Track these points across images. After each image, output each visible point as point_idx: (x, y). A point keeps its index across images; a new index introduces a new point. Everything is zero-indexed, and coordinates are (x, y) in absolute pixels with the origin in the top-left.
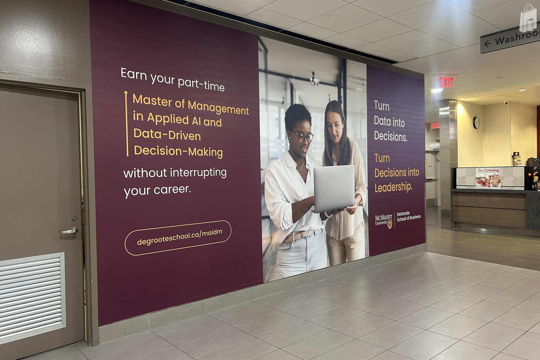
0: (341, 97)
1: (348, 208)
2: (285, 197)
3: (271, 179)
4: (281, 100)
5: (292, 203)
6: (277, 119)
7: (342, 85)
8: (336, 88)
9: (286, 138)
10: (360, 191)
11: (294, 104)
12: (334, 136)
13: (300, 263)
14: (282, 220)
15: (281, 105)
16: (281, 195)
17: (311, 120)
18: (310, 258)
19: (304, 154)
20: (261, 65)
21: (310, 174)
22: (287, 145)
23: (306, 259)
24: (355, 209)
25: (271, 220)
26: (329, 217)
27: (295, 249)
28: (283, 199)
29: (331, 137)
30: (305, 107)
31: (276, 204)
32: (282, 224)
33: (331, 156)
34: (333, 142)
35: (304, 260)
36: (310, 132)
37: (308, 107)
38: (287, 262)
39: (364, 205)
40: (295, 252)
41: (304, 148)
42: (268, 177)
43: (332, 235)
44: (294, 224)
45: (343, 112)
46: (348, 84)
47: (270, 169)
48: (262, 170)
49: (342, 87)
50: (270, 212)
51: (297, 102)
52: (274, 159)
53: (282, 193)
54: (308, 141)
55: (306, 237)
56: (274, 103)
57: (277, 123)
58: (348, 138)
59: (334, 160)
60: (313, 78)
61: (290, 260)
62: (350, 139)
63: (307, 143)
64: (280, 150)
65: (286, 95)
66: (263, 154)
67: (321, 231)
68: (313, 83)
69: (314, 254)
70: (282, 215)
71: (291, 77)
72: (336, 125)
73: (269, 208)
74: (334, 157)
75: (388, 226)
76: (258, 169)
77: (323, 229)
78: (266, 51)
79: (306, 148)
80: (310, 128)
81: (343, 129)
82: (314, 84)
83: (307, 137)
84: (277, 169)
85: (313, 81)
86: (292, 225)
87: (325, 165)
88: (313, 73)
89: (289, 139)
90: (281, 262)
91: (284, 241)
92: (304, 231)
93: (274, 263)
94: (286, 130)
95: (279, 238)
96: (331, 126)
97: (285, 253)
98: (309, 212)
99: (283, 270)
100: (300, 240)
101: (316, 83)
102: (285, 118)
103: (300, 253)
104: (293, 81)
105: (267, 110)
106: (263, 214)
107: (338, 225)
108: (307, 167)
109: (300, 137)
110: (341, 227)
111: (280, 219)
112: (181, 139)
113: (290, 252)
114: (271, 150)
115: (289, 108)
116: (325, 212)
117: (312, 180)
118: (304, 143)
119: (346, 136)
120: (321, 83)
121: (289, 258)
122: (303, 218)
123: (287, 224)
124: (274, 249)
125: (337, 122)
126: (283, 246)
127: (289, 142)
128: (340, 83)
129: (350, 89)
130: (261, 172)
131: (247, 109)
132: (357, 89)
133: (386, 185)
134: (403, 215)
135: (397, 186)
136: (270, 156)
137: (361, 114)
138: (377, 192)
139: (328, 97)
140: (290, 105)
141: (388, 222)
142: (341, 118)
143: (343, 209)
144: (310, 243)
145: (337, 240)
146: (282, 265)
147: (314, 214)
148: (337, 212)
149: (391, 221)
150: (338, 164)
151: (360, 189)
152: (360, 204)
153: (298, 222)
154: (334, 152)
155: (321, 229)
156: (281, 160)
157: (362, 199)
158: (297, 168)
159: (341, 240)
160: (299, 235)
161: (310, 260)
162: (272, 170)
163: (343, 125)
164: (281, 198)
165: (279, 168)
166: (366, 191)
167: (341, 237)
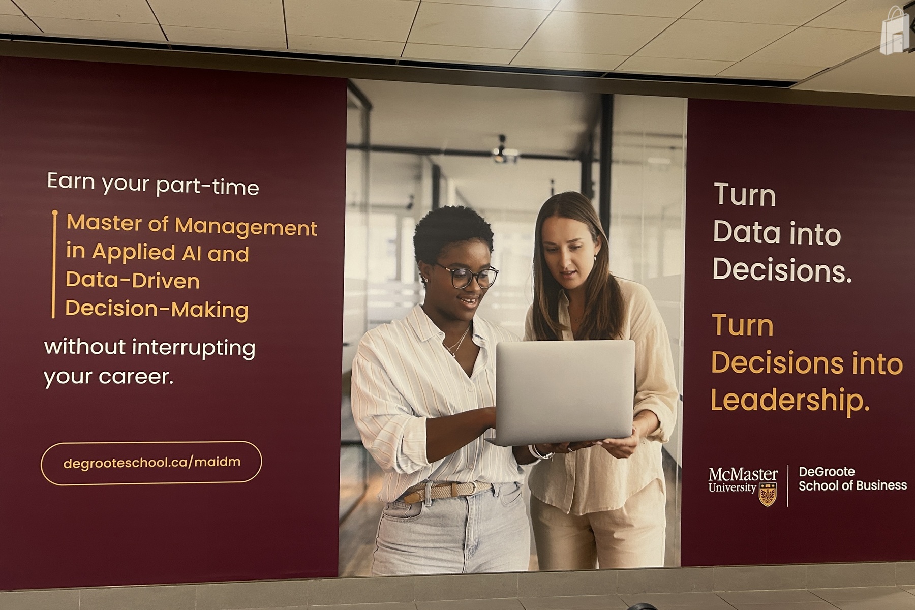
0: (592, 184)
1: (607, 441)
2: (408, 405)
3: (369, 366)
4: (407, 201)
5: (428, 420)
6: (391, 242)
7: (598, 156)
8: (577, 166)
9: (416, 279)
10: (655, 403)
11: (442, 206)
12: (565, 274)
13: (445, 550)
14: (396, 453)
15: (405, 212)
16: (397, 398)
17: (493, 238)
18: (475, 544)
19: (468, 314)
20: (353, 134)
21: (485, 357)
22: (417, 293)
23: (464, 545)
24: (634, 446)
25: (365, 451)
26: (544, 458)
27: (432, 519)
28: (401, 409)
29: (557, 274)
30: (474, 212)
31: (380, 418)
32: (395, 461)
33: (555, 317)
34: (563, 287)
35: (457, 545)
36: (489, 264)
37: (482, 211)
38: (406, 544)
39: (667, 437)
40: (431, 525)
41: (469, 301)
42: (361, 361)
43: (551, 500)
44: (430, 465)
45: (598, 217)
46: (617, 151)
47: (368, 342)
48: (346, 345)
49: (596, 160)
50: (364, 434)
51: (450, 200)
52: (380, 322)
53: (398, 396)
54: (480, 285)
55: (465, 497)
56: (384, 208)
57: (393, 247)
58: (612, 277)
59: (565, 328)
60: (501, 149)
61: (414, 541)
62: (619, 281)
63: (477, 288)
64: (398, 305)
65: (419, 190)
66: (351, 313)
67: (516, 488)
68: (500, 159)
69: (488, 536)
70: (398, 443)
71: (437, 152)
72: (573, 247)
73: (360, 425)
74: (563, 319)
75: (761, 499)
76: (337, 344)
77: (523, 483)
78: (368, 106)
79: (474, 300)
80: (488, 257)
81: (595, 256)
82: (505, 161)
83: (478, 276)
84: (385, 342)
85: (500, 154)
86: (425, 465)
87: (534, 337)
88: (502, 138)
89: (423, 281)
90: (389, 540)
91: (401, 498)
92: (460, 483)
94: (418, 263)
95: (387, 490)
96: (557, 250)
97: (403, 524)
98: (477, 442)
99: (395, 558)
100: (448, 501)
101: (511, 158)
102: (415, 238)
103: (447, 528)
104: (440, 160)
105: (366, 223)
106: (345, 436)
107: (572, 478)
108: (476, 341)
109: (455, 275)
110: (580, 485)
111: (391, 449)
112: (158, 286)
113: (417, 523)
114: (371, 304)
115: (427, 216)
116: (530, 447)
117: (492, 371)
118: (469, 289)
119: (606, 271)
120: (523, 156)
121: (414, 536)
122: (459, 453)
123: (409, 462)
124: (371, 512)
125: (576, 240)
126: (398, 509)
127: (426, 288)
128: (591, 152)
129: (625, 162)
130: (344, 349)
131: (313, 225)
132: (651, 160)
133: (756, 395)
134: (826, 475)
135: (800, 397)
136: (370, 317)
137: (663, 218)
138: (720, 409)
139: (548, 186)
140: (430, 210)
141: (761, 487)
142: (590, 230)
143: (590, 443)
144: (478, 510)
145: (568, 513)
146: (392, 547)
147: (492, 447)
148: (570, 449)
149: (771, 487)
150: (577, 338)
151: (655, 398)
152: (653, 435)
153: (443, 460)
154: (563, 308)
155: (515, 483)
156: (398, 326)
157: (659, 423)
158: (446, 344)
159: (581, 514)
160: (446, 490)
161: (476, 547)
162: (373, 346)
163: (597, 245)
164: (396, 405)
165: (393, 341)
166: (675, 405)
167: (581, 508)
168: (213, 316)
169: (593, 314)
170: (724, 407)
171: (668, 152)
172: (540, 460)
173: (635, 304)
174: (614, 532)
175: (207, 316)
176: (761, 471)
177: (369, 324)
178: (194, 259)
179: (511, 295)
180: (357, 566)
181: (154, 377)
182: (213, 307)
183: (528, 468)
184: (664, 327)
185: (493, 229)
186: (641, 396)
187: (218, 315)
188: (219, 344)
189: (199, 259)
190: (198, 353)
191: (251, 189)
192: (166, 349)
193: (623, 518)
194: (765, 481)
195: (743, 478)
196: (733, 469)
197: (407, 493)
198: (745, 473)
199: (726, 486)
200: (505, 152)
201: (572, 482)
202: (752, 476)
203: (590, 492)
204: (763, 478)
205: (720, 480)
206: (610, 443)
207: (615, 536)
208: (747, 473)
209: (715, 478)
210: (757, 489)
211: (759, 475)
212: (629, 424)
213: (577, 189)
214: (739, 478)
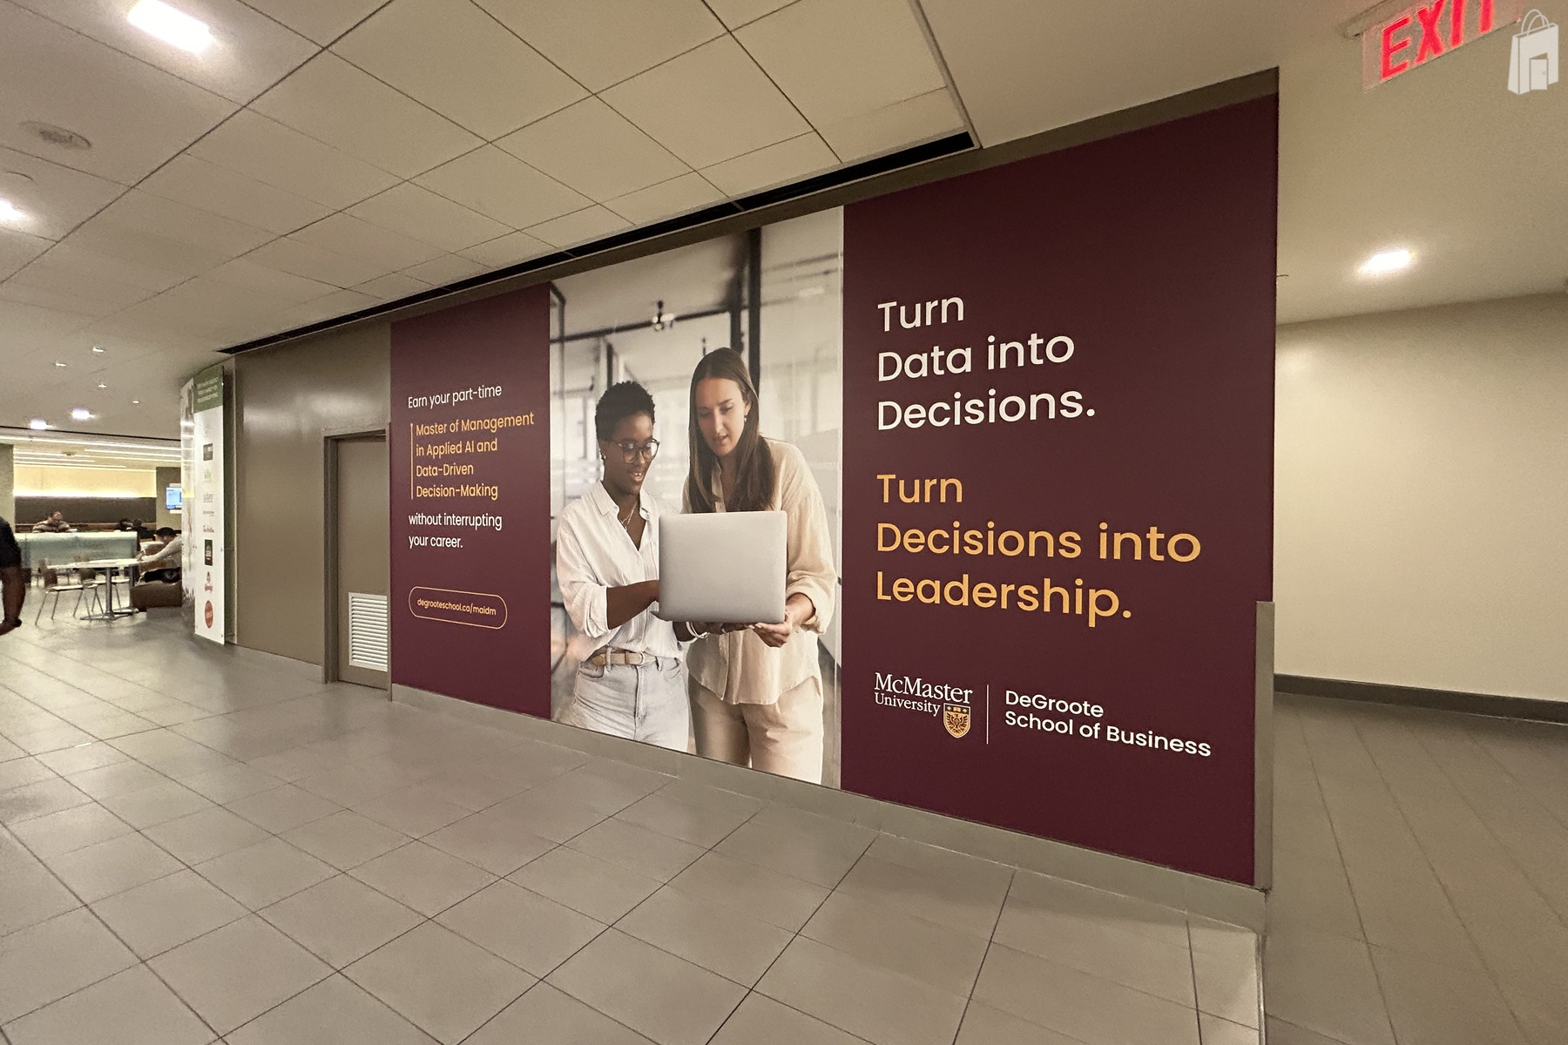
0: (742, 335)
1: (759, 625)
2: (594, 574)
3: (567, 536)
4: (589, 384)
5: (608, 588)
7: (746, 302)
8: (726, 318)
9: (598, 457)
10: (809, 585)
11: (614, 384)
12: (718, 439)
13: (621, 714)
14: (586, 616)
15: (588, 393)
16: (586, 567)
17: (655, 409)
18: (644, 714)
19: (636, 488)
20: (554, 332)
21: (650, 530)
22: (598, 469)
23: (635, 713)
24: (787, 635)
25: (566, 613)
26: (700, 636)
27: (611, 683)
28: (589, 577)
29: (709, 442)
30: (639, 385)
31: (575, 584)
32: (586, 625)
33: (709, 488)
34: (714, 454)
35: (630, 712)
36: (651, 436)
37: (645, 383)
38: (593, 701)
39: (823, 627)
40: (611, 688)
41: (637, 474)
42: (563, 532)
43: (706, 682)
44: (609, 631)
46: (767, 291)
47: (566, 516)
48: (553, 518)
49: (745, 308)
50: (565, 598)
51: (621, 378)
53: (587, 565)
54: (645, 458)
55: (635, 666)
56: (574, 392)
57: (581, 428)
58: (762, 440)
59: (717, 499)
60: (660, 316)
61: (597, 699)
62: (769, 442)
63: (643, 462)
64: (586, 481)
65: (598, 373)
66: (555, 490)
67: (675, 664)
68: (658, 327)
69: (655, 708)
70: (587, 607)
71: (609, 331)
72: (725, 410)
73: (563, 589)
74: (716, 490)
75: (947, 726)
76: (547, 518)
77: (682, 660)
78: (563, 301)
79: (640, 474)
80: (651, 429)
81: (745, 417)
82: (663, 328)
83: (643, 449)
84: (578, 516)
85: (659, 322)
86: (606, 631)
87: (690, 509)
88: (660, 305)
89: (603, 458)
90: (583, 696)
91: (590, 659)
92: (631, 652)
93: (570, 693)
94: (598, 440)
95: (581, 650)
96: (710, 415)
97: (591, 682)
98: (645, 613)
99: (586, 712)
100: (623, 667)
101: (667, 324)
103: (622, 694)
104: (613, 338)
105: (563, 408)
107: (726, 662)
108: (643, 514)
109: (626, 450)
110: (733, 671)
111: (582, 613)
112: (455, 474)
113: (601, 684)
114: (569, 482)
115: (604, 395)
116: (688, 623)
117: (655, 543)
118: (636, 463)
120: (679, 319)
121: (599, 696)
122: (631, 623)
123: (595, 626)
124: (571, 667)
125: (727, 401)
126: (587, 668)
127: (604, 464)
128: (740, 299)
129: (776, 302)
130: (552, 521)
131: (532, 415)
132: (804, 294)
133: (938, 582)
134: (1050, 708)
135: (1005, 589)
136: (568, 494)
137: (816, 360)
138: (889, 598)
139: (700, 347)
140: (606, 389)
141: (946, 710)
142: (740, 388)
143: (742, 626)
144: (645, 680)
145: (722, 699)
146: (585, 703)
147: (656, 619)
148: (723, 630)
149: (962, 712)
150: (729, 510)
151: (809, 580)
152: (808, 624)
153: (618, 628)
154: (715, 476)
155: (675, 659)
156: (586, 501)
157: (814, 610)
158: (620, 517)
159: (734, 703)
160: (620, 658)
161: (645, 716)
162: (569, 519)
163: (747, 405)
164: (585, 573)
165: (583, 515)
166: (832, 590)
167: (734, 696)
168: (480, 495)
169: (745, 480)
170: (893, 597)
171: (822, 278)
172: (695, 639)
173: (787, 468)
174: (766, 730)
175: (477, 495)
176: (946, 687)
177: (569, 498)
178: (470, 452)
179: (670, 466)
180: (562, 713)
181: (454, 542)
182: (480, 488)
183: (686, 645)
184: (819, 494)
185: (655, 399)
186: (793, 576)
187: (483, 495)
188: (484, 517)
189: (473, 451)
190: (473, 524)
191: (497, 391)
192: (458, 521)
193: (776, 716)
194: (952, 702)
195: (921, 693)
196: (907, 679)
197: (596, 654)
198: (924, 687)
199: (898, 700)
200: (663, 319)
201: (724, 666)
202: (933, 692)
203: (742, 682)
204: (949, 697)
205: (889, 690)
206: (762, 628)
207: (769, 734)
208: (927, 688)
209: (883, 687)
210: (941, 712)
211: (943, 692)
212: (782, 609)
213: (727, 345)
214: (915, 691)
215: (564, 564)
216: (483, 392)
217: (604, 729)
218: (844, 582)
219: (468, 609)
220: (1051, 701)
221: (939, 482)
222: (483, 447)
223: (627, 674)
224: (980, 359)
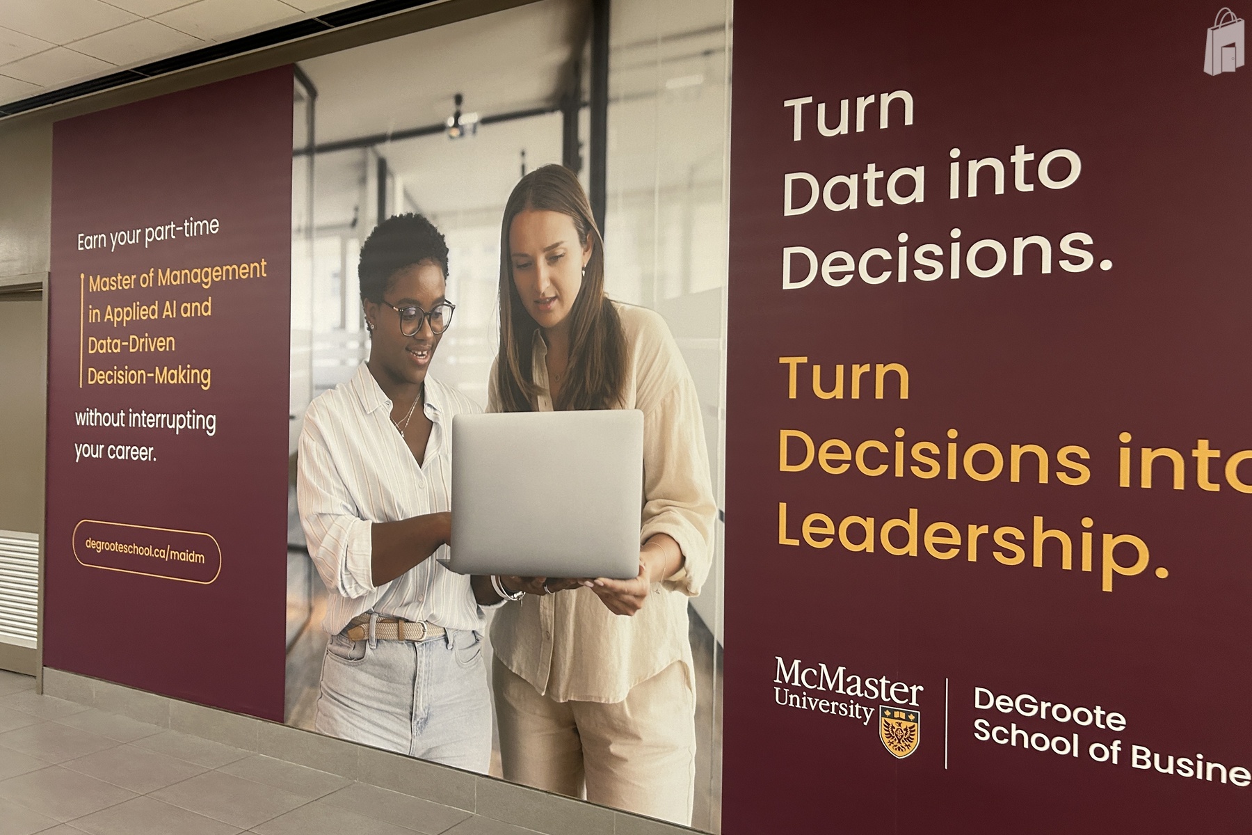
0: (579, 145)
1: (601, 581)
2: (354, 503)
3: (314, 445)
4: (350, 217)
5: (373, 524)
6: (335, 275)
7: (587, 97)
8: (556, 120)
9: (362, 326)
10: (676, 522)
11: (388, 216)
12: (542, 303)
13: (390, 716)
14: (340, 567)
15: (349, 231)
16: (341, 491)
17: (448, 256)
18: (425, 716)
19: (419, 373)
20: (299, 139)
21: (439, 437)
22: (362, 345)
23: (411, 714)
24: (641, 596)
25: (310, 562)
26: (511, 598)
27: (377, 668)
28: (345, 507)
29: (530, 305)
30: (425, 219)
31: (325, 517)
32: (340, 579)
33: (528, 375)
34: (537, 325)
35: (404, 712)
36: (443, 296)
37: (435, 217)
38: (349, 696)
39: (697, 585)
40: (375, 677)
41: (420, 353)
42: (307, 439)
43: (519, 668)
44: (375, 589)
45: (588, 202)
46: (618, 81)
47: (314, 415)
48: (293, 417)
49: (585, 105)
50: (309, 538)
51: (398, 208)
52: (325, 387)
53: (343, 488)
54: (433, 329)
55: (413, 642)
56: (328, 229)
57: (337, 283)
58: (608, 304)
59: (540, 391)
60: (457, 116)
61: (354, 693)
62: (618, 307)
63: (430, 334)
64: (343, 363)
65: (363, 197)
66: (297, 376)
67: (474, 641)
68: (455, 132)
69: (442, 706)
70: (342, 553)
71: (382, 139)
72: (553, 259)
73: (306, 526)
74: (539, 378)
75: (885, 740)
76: (284, 417)
77: (483, 634)
78: (313, 93)
79: (425, 353)
80: (442, 286)
81: (583, 269)
82: (462, 134)
83: (430, 315)
84: (331, 415)
85: (456, 125)
86: (370, 589)
87: (500, 406)
88: (459, 99)
89: (369, 329)
90: (333, 687)
91: (345, 631)
92: (407, 621)
93: (315, 683)
94: (363, 302)
95: (330, 617)
96: (531, 265)
97: (346, 667)
98: (429, 563)
99: (337, 712)
100: (394, 644)
101: (469, 127)
102: (360, 267)
103: (392, 685)
104: (386, 149)
105: (311, 254)
106: (292, 538)
107: (549, 638)
108: (429, 413)
109: (404, 317)
110: (561, 651)
111: (335, 562)
112: (146, 350)
113: (362, 670)
114: (318, 363)
115: (373, 234)
116: (493, 578)
117: (446, 457)
118: (419, 336)
119: (599, 293)
120: (486, 121)
121: (358, 688)
123: (353, 582)
124: (316, 644)
125: (557, 245)
126: (341, 645)
127: (371, 337)
128: (577, 91)
129: (631, 97)
130: (291, 422)
131: (264, 263)
132: (674, 84)
133: (871, 520)
134: (1043, 716)
135: (974, 532)
136: (317, 381)
137: (690, 185)
138: (796, 543)
139: (517, 162)
140: (375, 225)
141: (884, 715)
142: (577, 225)
143: (573, 582)
144: (428, 664)
145: (543, 694)
146: (335, 698)
147: (446, 572)
148: (546, 588)
149: (907, 719)
150: (558, 407)
151: (677, 514)
152: (675, 579)
153: (389, 584)
154: (539, 361)
155: (473, 632)
156: (342, 390)
157: (683, 559)
158: (395, 417)
159: (562, 701)
160: (391, 629)
161: (426, 720)
162: (318, 420)
163: (587, 251)
164: (340, 501)
165: (338, 414)
166: (711, 530)
167: (562, 689)
168: (184, 382)
169: (581, 365)
170: (803, 541)
171: (700, 61)
172: (505, 602)
173: (644, 346)
174: (609, 743)
175: (180, 382)
176: (883, 681)
177: (315, 389)
178: (171, 317)
180: (301, 714)
181: (143, 454)
182: (184, 371)
183: (491, 611)
184: (692, 384)
185: (449, 242)
186: (652, 507)
187: (188, 382)
188: (189, 416)
189: (175, 316)
190: (173, 426)
191: (213, 226)
192: (150, 420)
193: (624, 720)
194: (892, 703)
195: (845, 690)
196: (824, 667)
198: (849, 679)
199: (810, 699)
200: (462, 121)
201: (547, 642)
202: (864, 688)
204: (888, 695)
205: (796, 683)
206: (605, 586)
207: (614, 749)
208: (854, 681)
209: (787, 679)
210: (875, 718)
211: (879, 687)
212: (634, 557)
213: (557, 158)
214: (836, 686)
215: (310, 489)
216: (192, 227)
217: (363, 737)
218: (729, 517)
219: (162, 554)
220: (1044, 705)
221: (873, 369)
222: (190, 309)
223: (401, 655)
224: (937, 183)
